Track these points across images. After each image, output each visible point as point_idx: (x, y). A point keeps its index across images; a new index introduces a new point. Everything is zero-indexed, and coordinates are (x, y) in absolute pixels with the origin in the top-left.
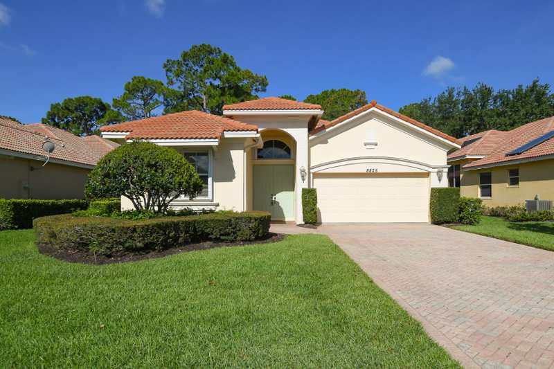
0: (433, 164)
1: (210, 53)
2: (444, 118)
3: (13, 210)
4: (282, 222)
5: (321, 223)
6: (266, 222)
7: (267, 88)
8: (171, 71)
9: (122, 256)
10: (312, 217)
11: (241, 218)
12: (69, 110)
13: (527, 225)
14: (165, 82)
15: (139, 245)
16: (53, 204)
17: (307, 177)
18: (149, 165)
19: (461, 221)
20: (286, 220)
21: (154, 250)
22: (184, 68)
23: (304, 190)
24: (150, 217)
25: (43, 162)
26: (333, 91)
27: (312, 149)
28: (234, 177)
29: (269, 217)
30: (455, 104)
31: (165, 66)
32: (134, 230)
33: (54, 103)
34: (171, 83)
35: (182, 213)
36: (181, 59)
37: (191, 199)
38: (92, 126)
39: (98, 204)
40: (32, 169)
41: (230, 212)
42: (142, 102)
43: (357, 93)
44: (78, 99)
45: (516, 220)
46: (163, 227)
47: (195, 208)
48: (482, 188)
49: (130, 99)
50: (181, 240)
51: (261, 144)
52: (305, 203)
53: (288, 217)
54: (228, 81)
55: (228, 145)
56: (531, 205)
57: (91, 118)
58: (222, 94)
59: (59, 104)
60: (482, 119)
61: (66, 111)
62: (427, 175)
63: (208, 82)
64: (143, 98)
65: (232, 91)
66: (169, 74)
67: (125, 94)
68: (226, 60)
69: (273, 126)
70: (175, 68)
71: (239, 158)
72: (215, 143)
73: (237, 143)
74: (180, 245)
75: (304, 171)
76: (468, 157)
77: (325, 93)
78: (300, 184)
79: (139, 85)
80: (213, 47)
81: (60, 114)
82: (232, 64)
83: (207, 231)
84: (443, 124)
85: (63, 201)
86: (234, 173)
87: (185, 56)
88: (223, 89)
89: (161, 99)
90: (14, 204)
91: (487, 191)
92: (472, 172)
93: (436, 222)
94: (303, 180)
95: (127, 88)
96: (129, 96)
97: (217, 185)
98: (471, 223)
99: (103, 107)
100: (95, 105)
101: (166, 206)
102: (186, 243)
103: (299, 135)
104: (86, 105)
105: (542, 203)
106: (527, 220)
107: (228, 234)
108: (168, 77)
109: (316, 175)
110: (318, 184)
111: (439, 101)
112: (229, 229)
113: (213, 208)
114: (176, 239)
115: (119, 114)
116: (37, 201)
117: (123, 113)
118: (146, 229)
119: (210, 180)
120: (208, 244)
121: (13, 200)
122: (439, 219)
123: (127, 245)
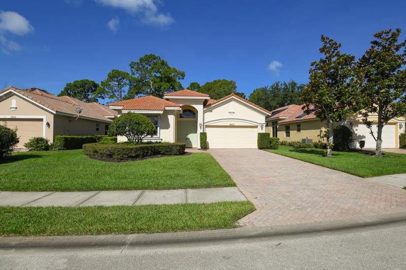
0: (259, 122)
1: (155, 59)
2: (274, 96)
3: (64, 141)
4: (191, 148)
5: (209, 148)
6: (183, 147)
7: (185, 77)
8: (133, 67)
9: (127, 159)
10: (204, 145)
11: (173, 145)
12: (76, 87)
13: (300, 150)
14: (130, 73)
15: (134, 155)
16: (81, 138)
17: (202, 127)
18: (136, 123)
19: (271, 148)
20: (193, 146)
21: (139, 157)
22: (141, 66)
23: (201, 133)
24: (135, 145)
25: (76, 118)
26: (219, 81)
27: (205, 114)
28: (169, 127)
29: (185, 145)
30: (279, 90)
31: (130, 65)
32: (132, 149)
33: (68, 83)
34: (133, 74)
35: (148, 143)
36: (139, 62)
37: (151, 137)
38: (89, 95)
39: (107, 139)
40: (70, 121)
41: (168, 143)
42: (117, 83)
43: (231, 82)
44: (82, 81)
45: (297, 148)
46: (142, 148)
47: (153, 141)
48: (286, 133)
49: (110, 81)
50: (149, 154)
51: (182, 112)
52: (201, 139)
53: (194, 146)
54: (164, 74)
55: (167, 113)
56: (304, 141)
57: (88, 91)
58: (161, 81)
59: (71, 84)
60: (291, 98)
61: (75, 87)
62: (256, 127)
63: (153, 74)
64: (117, 81)
65: (166, 79)
66: (133, 69)
67: (108, 79)
68: (163, 63)
69: (187, 104)
70: (136, 67)
71: (172, 119)
72: (161, 112)
73: (171, 112)
74: (149, 156)
75: (201, 124)
76: (281, 118)
77: (215, 81)
78: (200, 130)
79: (116, 74)
80: (156, 56)
81: (72, 89)
82: (166, 65)
83: (160, 150)
84: (274, 100)
85: (85, 137)
86: (169, 125)
87: (141, 60)
88: (161, 78)
89: (128, 82)
90: (65, 138)
91: (288, 135)
92: (282, 125)
93: (260, 148)
94: (201, 128)
95: (109, 76)
96: (110, 80)
97: (161, 130)
98: (275, 149)
99: (96, 86)
100: (91, 84)
101: (141, 140)
102: (151, 155)
103: (199, 108)
104: (86, 84)
105: (308, 140)
106: (301, 148)
107: (168, 152)
108: (132, 71)
109: (207, 126)
110: (208, 130)
111: (272, 88)
112: (168, 150)
113: (160, 141)
114: (147, 153)
115: (104, 89)
116: (74, 137)
117: (106, 89)
118: (137, 149)
119: (158, 128)
120: (160, 155)
121: (64, 136)
122: (261, 147)
123: (129, 155)
